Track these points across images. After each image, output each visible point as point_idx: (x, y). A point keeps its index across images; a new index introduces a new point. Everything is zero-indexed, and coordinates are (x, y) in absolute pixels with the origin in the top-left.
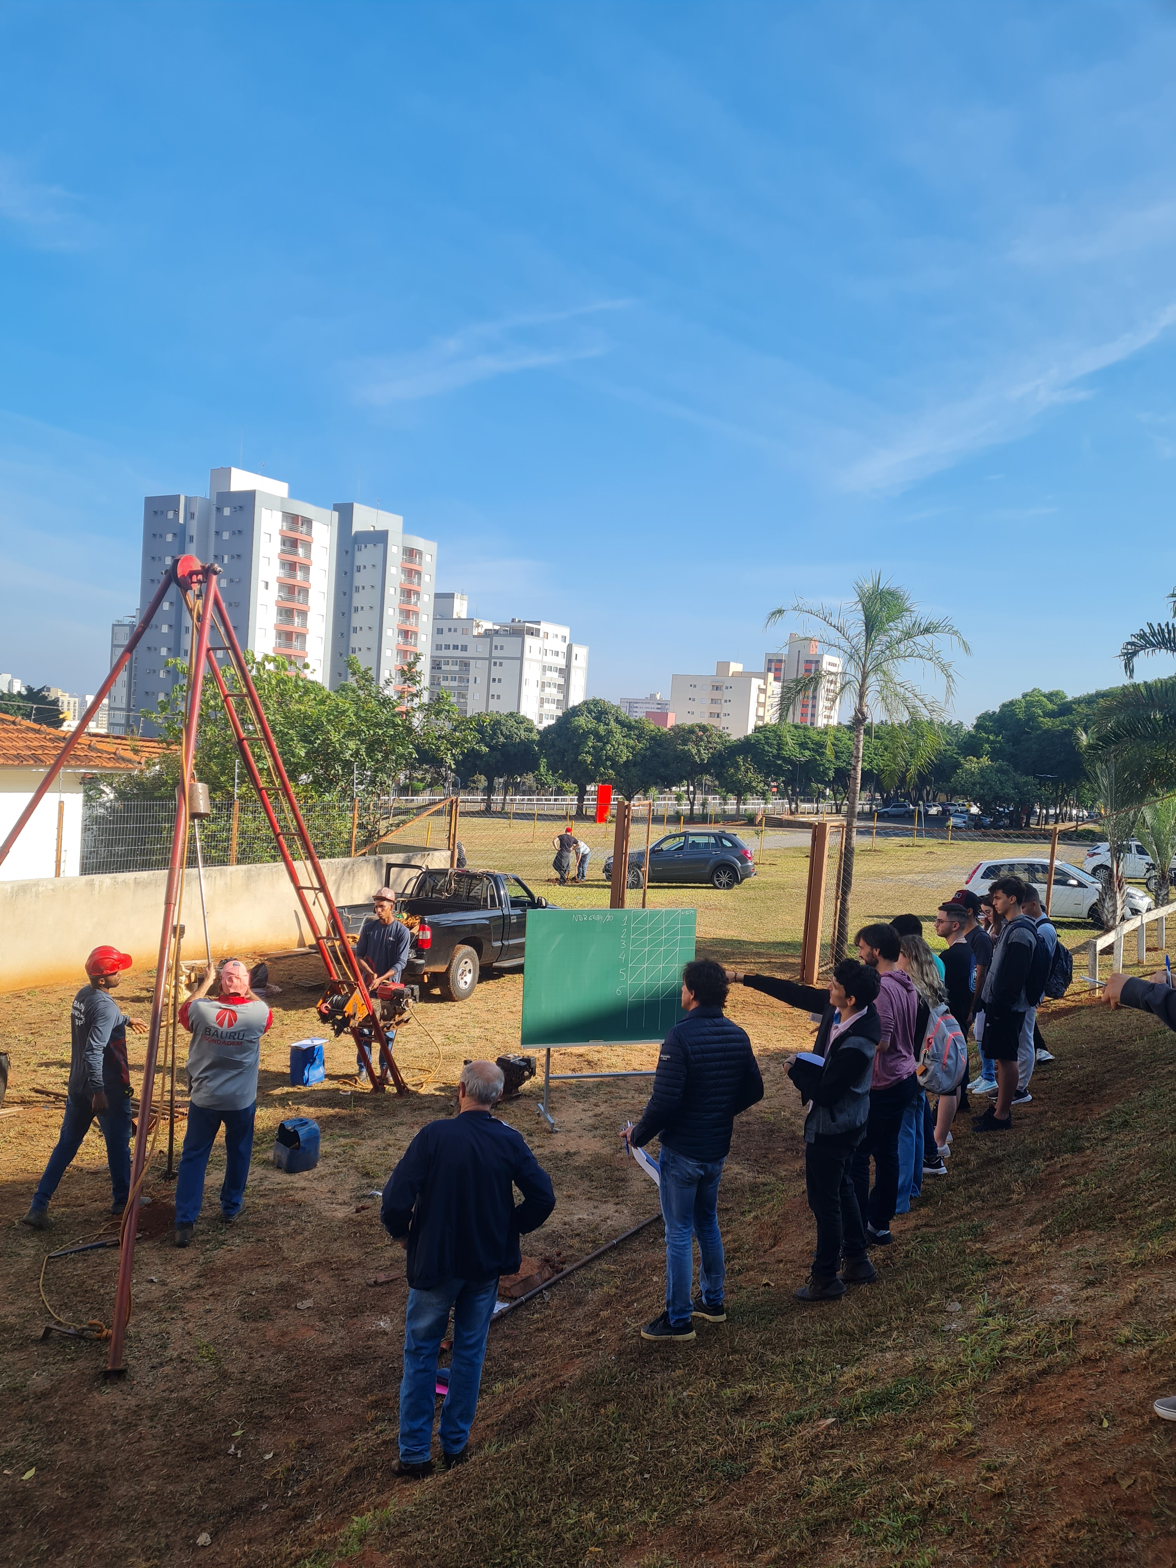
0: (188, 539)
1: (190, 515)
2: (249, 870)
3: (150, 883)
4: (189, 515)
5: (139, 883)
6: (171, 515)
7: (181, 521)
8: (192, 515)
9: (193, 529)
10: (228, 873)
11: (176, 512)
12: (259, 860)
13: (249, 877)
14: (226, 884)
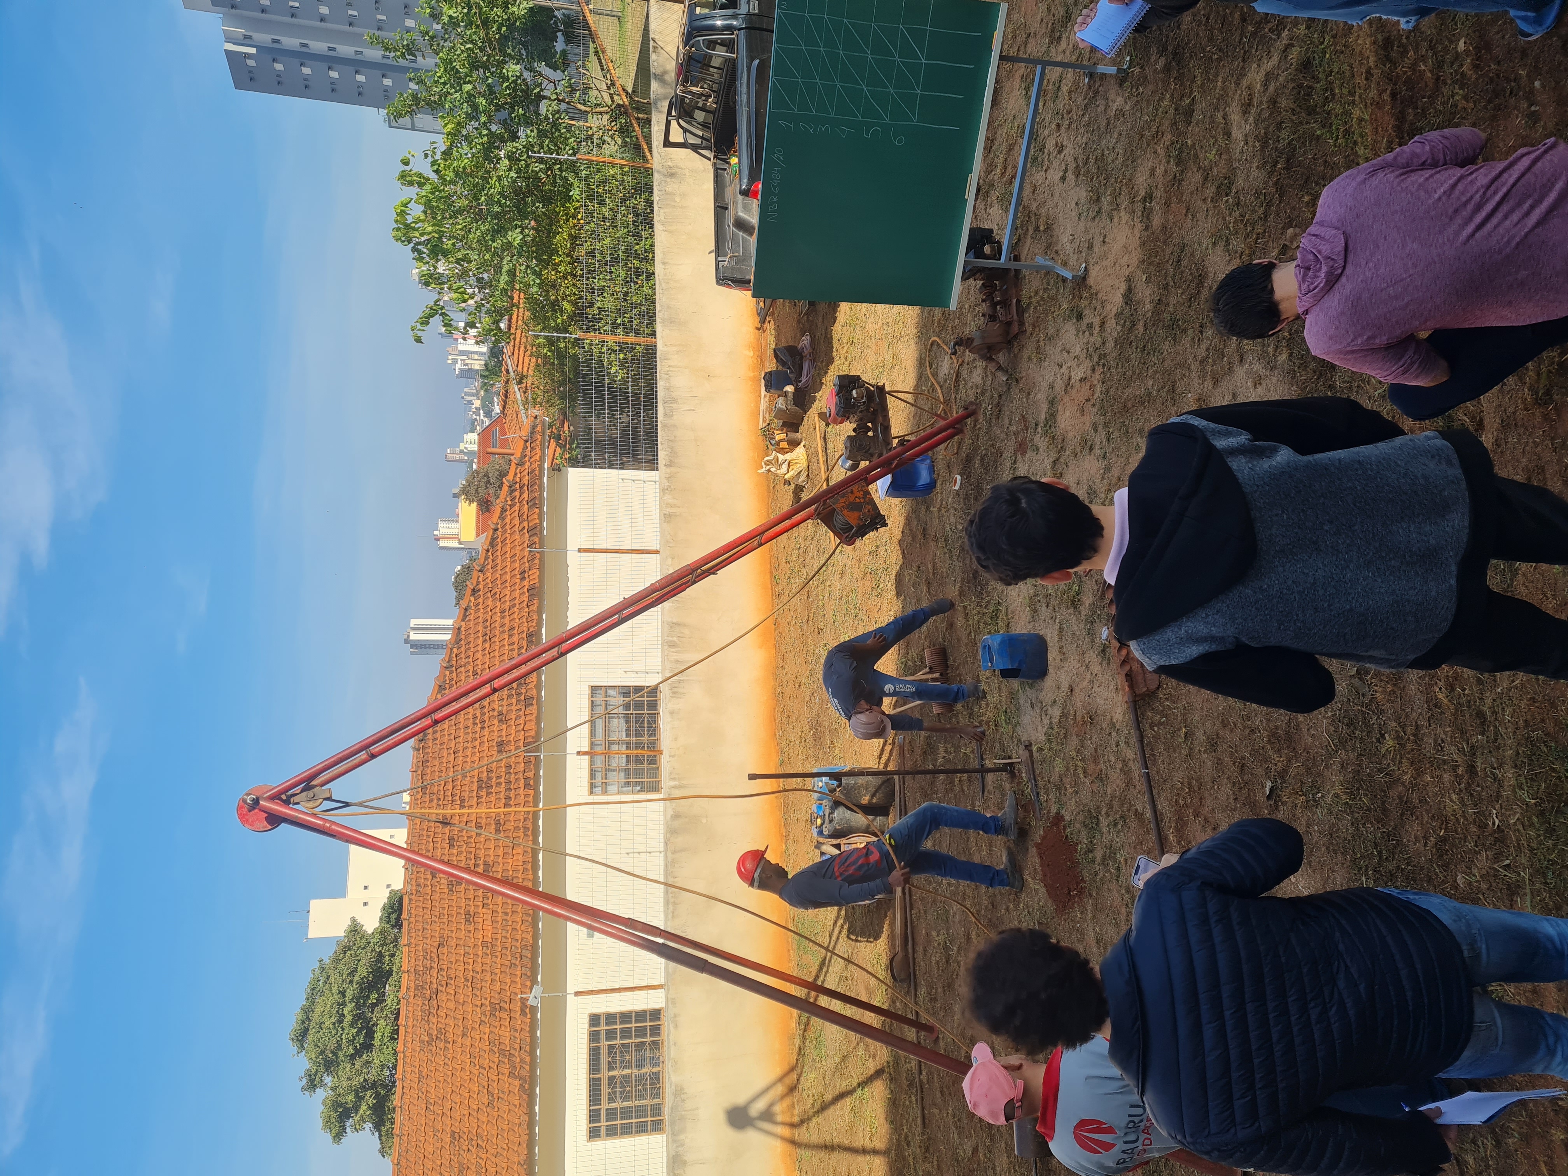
0: (276, 46)
1: (246, 40)
2: (663, 321)
3: (672, 448)
4: (248, 42)
5: (671, 461)
6: (251, 63)
7: (253, 51)
8: (246, 37)
9: (264, 38)
10: (665, 349)
11: (247, 56)
12: (651, 301)
13: (671, 322)
14: (677, 352)
